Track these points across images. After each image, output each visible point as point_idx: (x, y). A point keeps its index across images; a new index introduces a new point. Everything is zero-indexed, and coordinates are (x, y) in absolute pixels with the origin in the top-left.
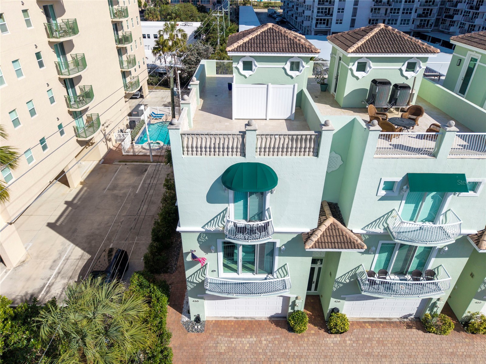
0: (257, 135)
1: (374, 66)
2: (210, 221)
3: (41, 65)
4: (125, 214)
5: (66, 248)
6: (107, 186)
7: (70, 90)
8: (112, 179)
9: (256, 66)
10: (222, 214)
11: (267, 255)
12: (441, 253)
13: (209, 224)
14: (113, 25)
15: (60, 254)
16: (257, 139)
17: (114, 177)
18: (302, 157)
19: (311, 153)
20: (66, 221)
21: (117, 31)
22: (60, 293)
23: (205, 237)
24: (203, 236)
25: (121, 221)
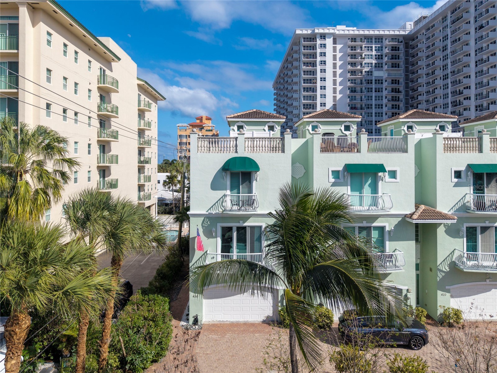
0: (245, 138)
1: (322, 127)
2: (212, 206)
3: (89, 153)
7: (102, 179)
9: (246, 128)
10: (221, 200)
11: (257, 240)
12: (392, 235)
13: (212, 209)
14: (138, 150)
16: (245, 141)
18: (274, 153)
19: (280, 151)
21: (140, 156)
23: (208, 222)
24: (206, 220)
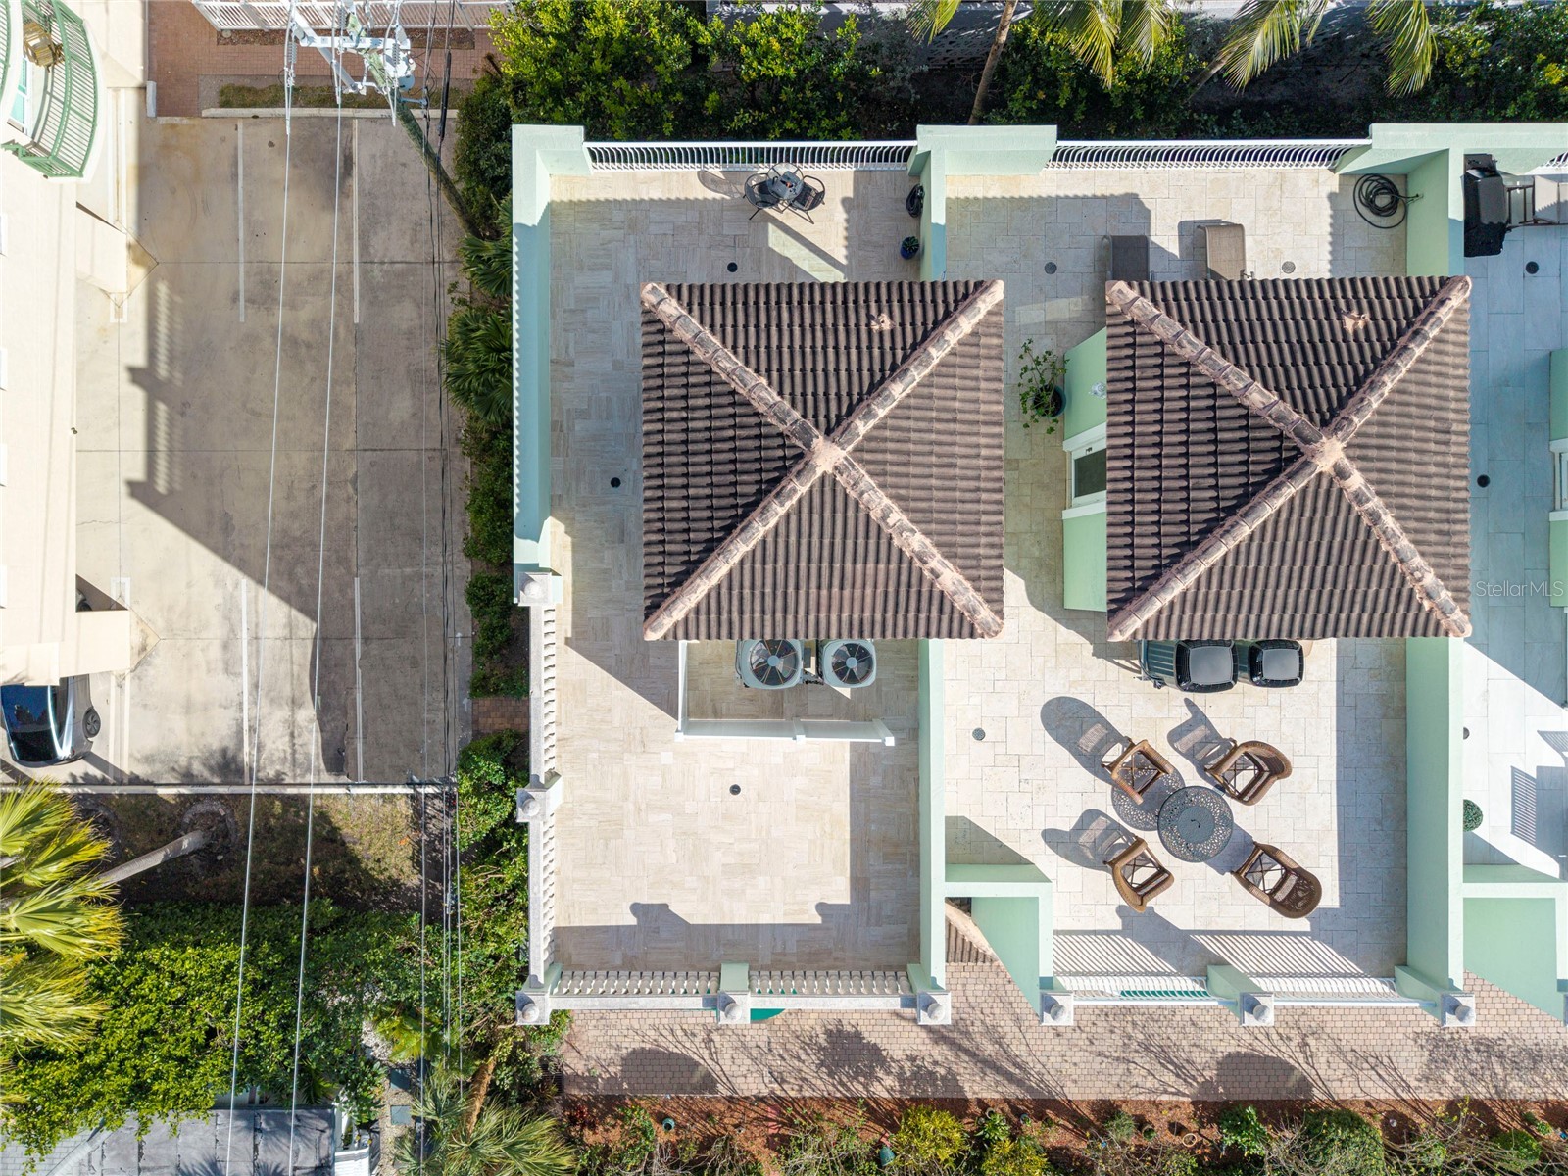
4: (349, 442)
5: (232, 596)
6: (238, 281)
8: (236, 228)
15: (227, 618)
17: (241, 216)
20: (177, 472)
22: (289, 750)
25: (350, 474)
